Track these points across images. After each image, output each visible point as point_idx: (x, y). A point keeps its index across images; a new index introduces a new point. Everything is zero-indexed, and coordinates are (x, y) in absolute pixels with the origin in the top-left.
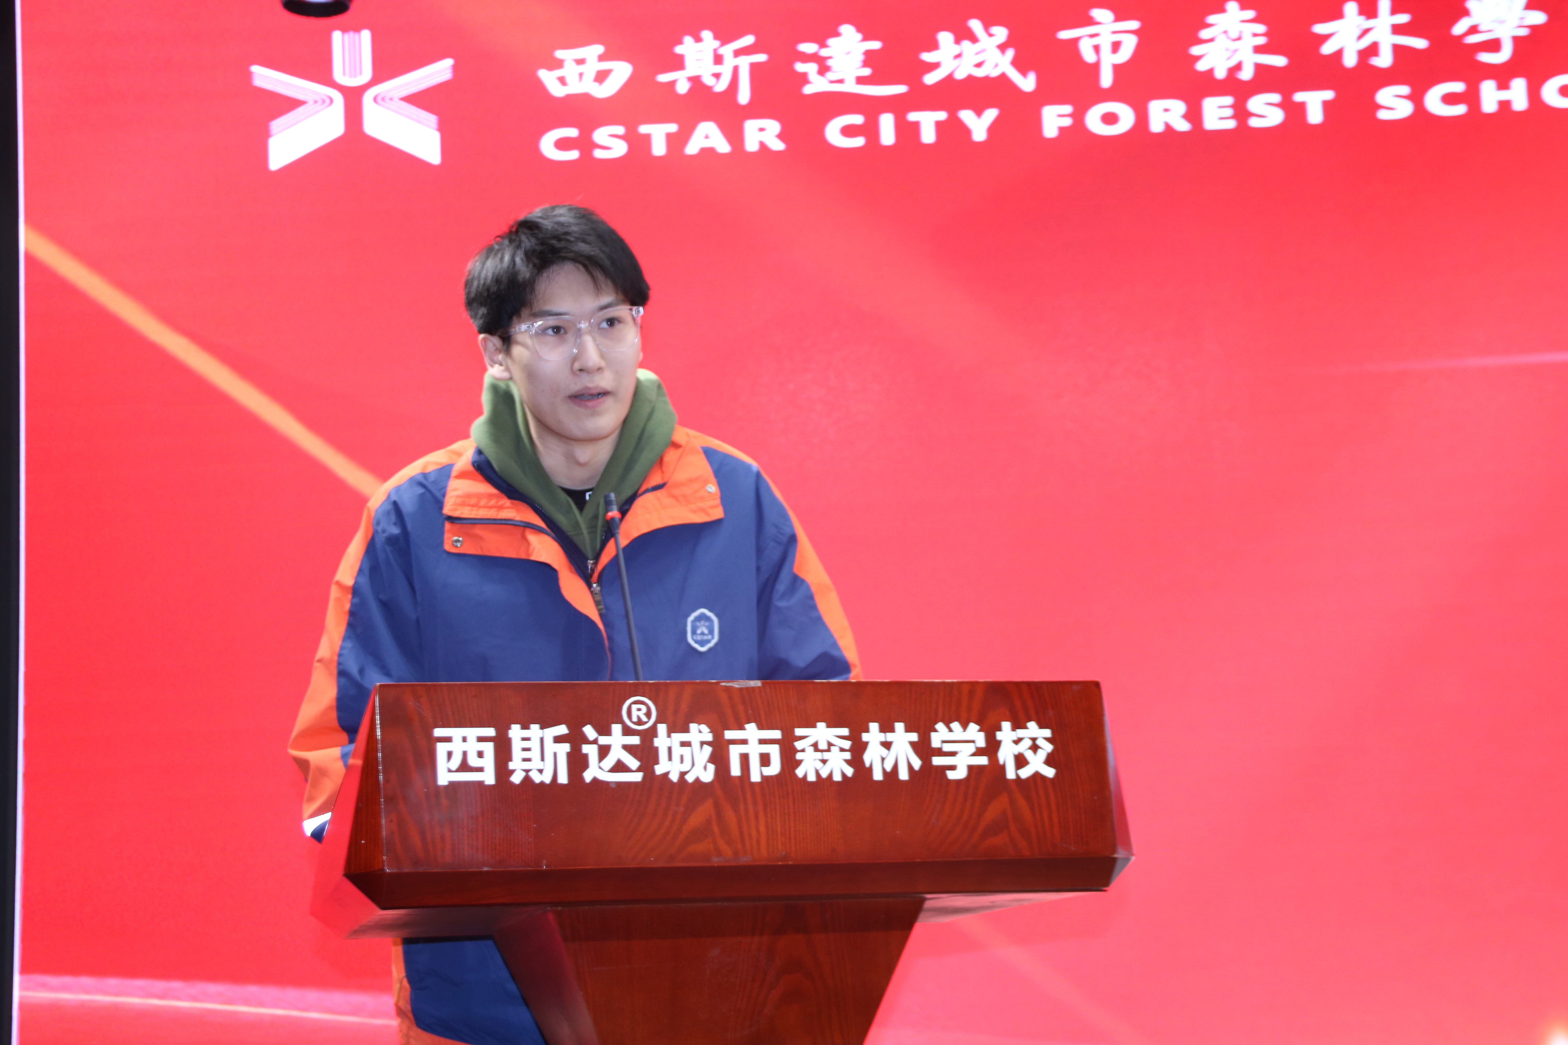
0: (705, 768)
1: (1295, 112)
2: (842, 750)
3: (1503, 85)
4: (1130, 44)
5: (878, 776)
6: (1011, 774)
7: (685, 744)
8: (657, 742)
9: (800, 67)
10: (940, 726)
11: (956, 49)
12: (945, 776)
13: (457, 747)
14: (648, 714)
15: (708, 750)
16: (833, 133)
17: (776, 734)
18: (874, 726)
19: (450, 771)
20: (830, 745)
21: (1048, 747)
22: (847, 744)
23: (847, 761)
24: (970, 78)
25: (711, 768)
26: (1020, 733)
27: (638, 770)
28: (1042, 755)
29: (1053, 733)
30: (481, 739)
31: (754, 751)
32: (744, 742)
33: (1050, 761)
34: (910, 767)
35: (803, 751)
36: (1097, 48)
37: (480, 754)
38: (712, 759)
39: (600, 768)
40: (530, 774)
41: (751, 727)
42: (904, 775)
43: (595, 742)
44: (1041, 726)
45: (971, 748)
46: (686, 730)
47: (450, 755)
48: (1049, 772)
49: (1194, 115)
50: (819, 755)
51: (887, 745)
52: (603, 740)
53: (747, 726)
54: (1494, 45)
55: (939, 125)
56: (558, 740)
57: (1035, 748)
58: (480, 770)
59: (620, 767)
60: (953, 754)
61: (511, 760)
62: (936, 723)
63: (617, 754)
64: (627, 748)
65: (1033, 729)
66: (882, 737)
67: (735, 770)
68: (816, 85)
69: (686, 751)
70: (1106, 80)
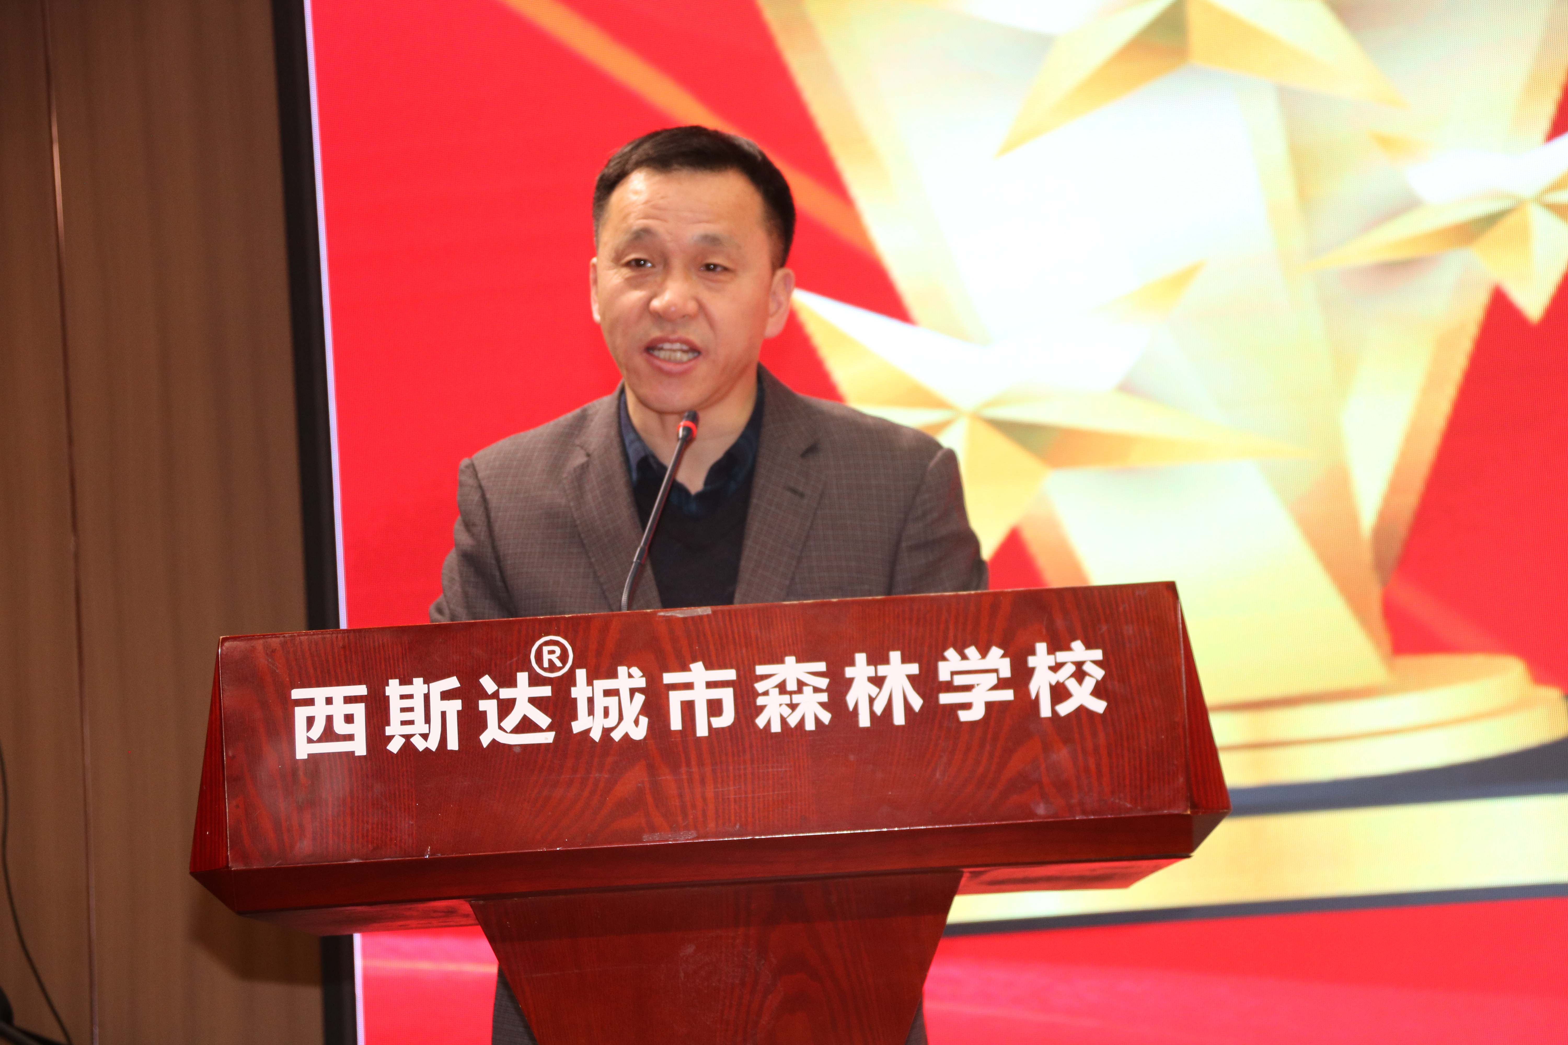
0: (636, 722)
2: (816, 690)
5: (864, 721)
6: (1045, 711)
7: (608, 693)
8: (575, 692)
10: (951, 653)
12: (957, 718)
13: (320, 711)
14: (563, 658)
15: (640, 698)
17: (730, 674)
18: (861, 658)
19: (310, 741)
20: (801, 684)
21: (1099, 673)
22: (823, 683)
23: (822, 705)
25: (644, 721)
26: (1061, 656)
27: (550, 728)
28: (1089, 684)
29: (1105, 654)
30: (348, 700)
31: (700, 697)
32: (689, 686)
33: (1098, 692)
34: (908, 707)
35: (766, 693)
37: (349, 719)
38: (645, 710)
39: (500, 728)
40: (412, 740)
41: (697, 667)
42: (899, 719)
43: (495, 695)
44: (1089, 646)
45: (992, 679)
46: (614, 675)
47: (310, 721)
48: (1099, 706)
50: (786, 699)
51: (878, 681)
52: (506, 693)
53: (692, 666)
56: (446, 695)
57: (1080, 674)
58: (350, 737)
59: (526, 725)
60: (968, 688)
61: (388, 724)
62: (945, 649)
63: (523, 709)
64: (534, 701)
65: (1078, 651)
66: (871, 671)
67: (676, 723)
69: (612, 702)
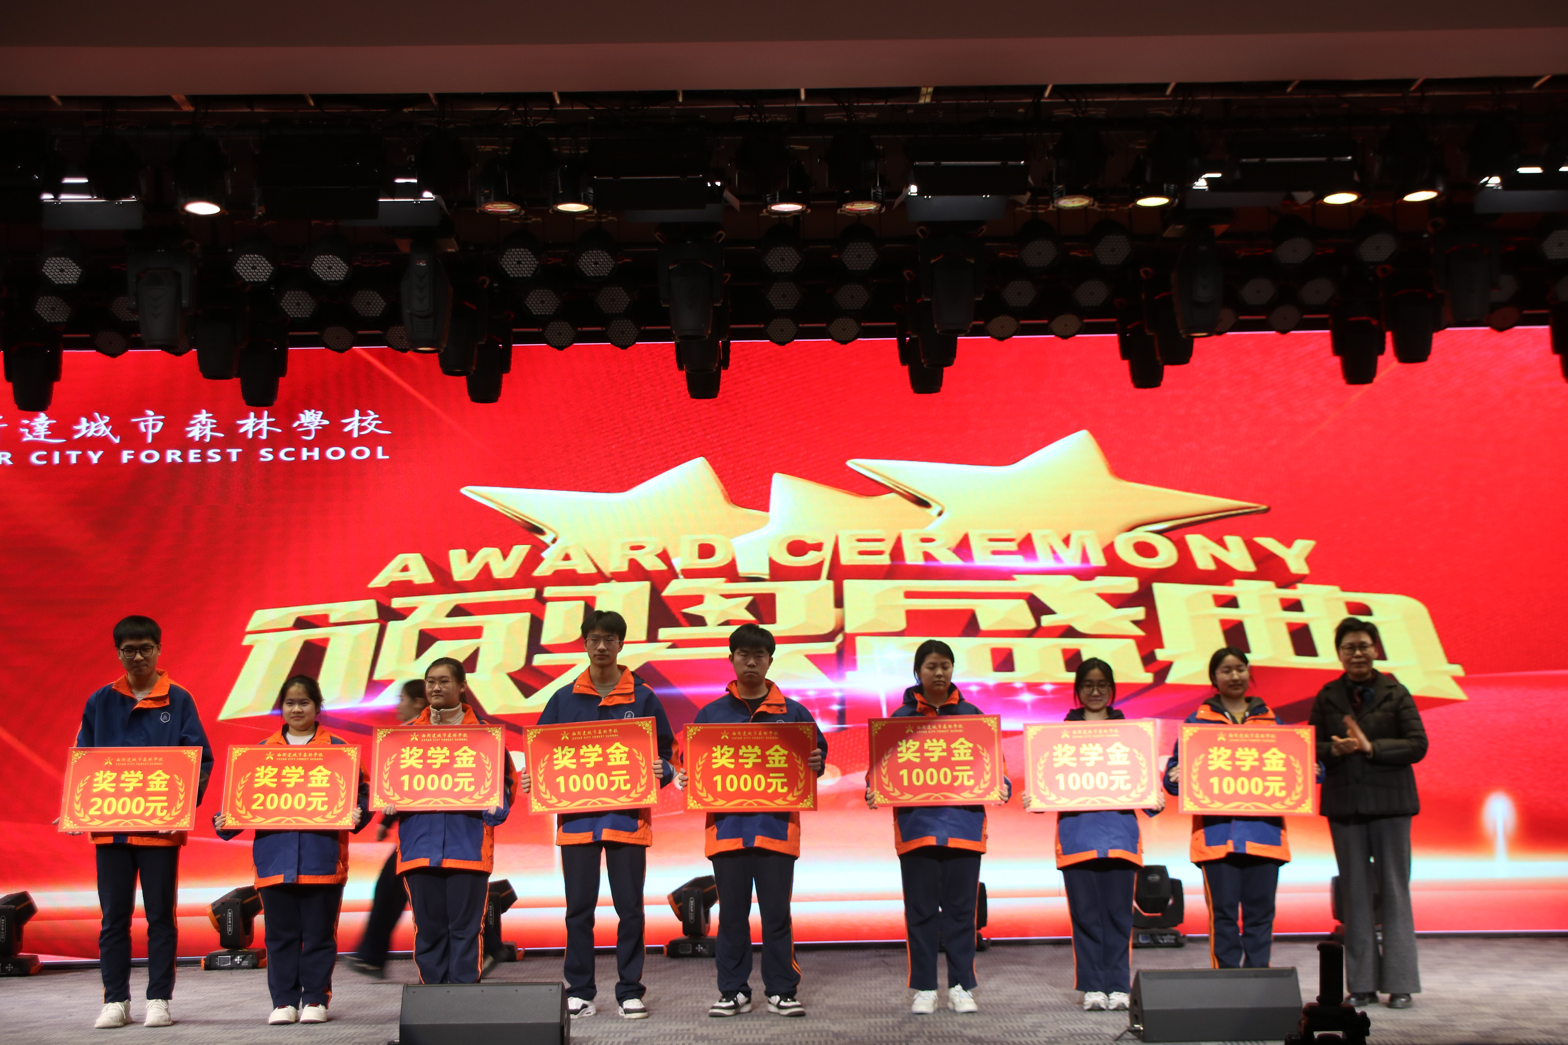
1: (226, 456)
3: (310, 450)
4: (160, 425)
9: (22, 430)
11: (88, 425)
16: (34, 459)
24: (92, 437)
36: (146, 427)
49: (184, 456)
54: (308, 433)
55: (78, 456)
68: (29, 438)
70: (150, 440)
